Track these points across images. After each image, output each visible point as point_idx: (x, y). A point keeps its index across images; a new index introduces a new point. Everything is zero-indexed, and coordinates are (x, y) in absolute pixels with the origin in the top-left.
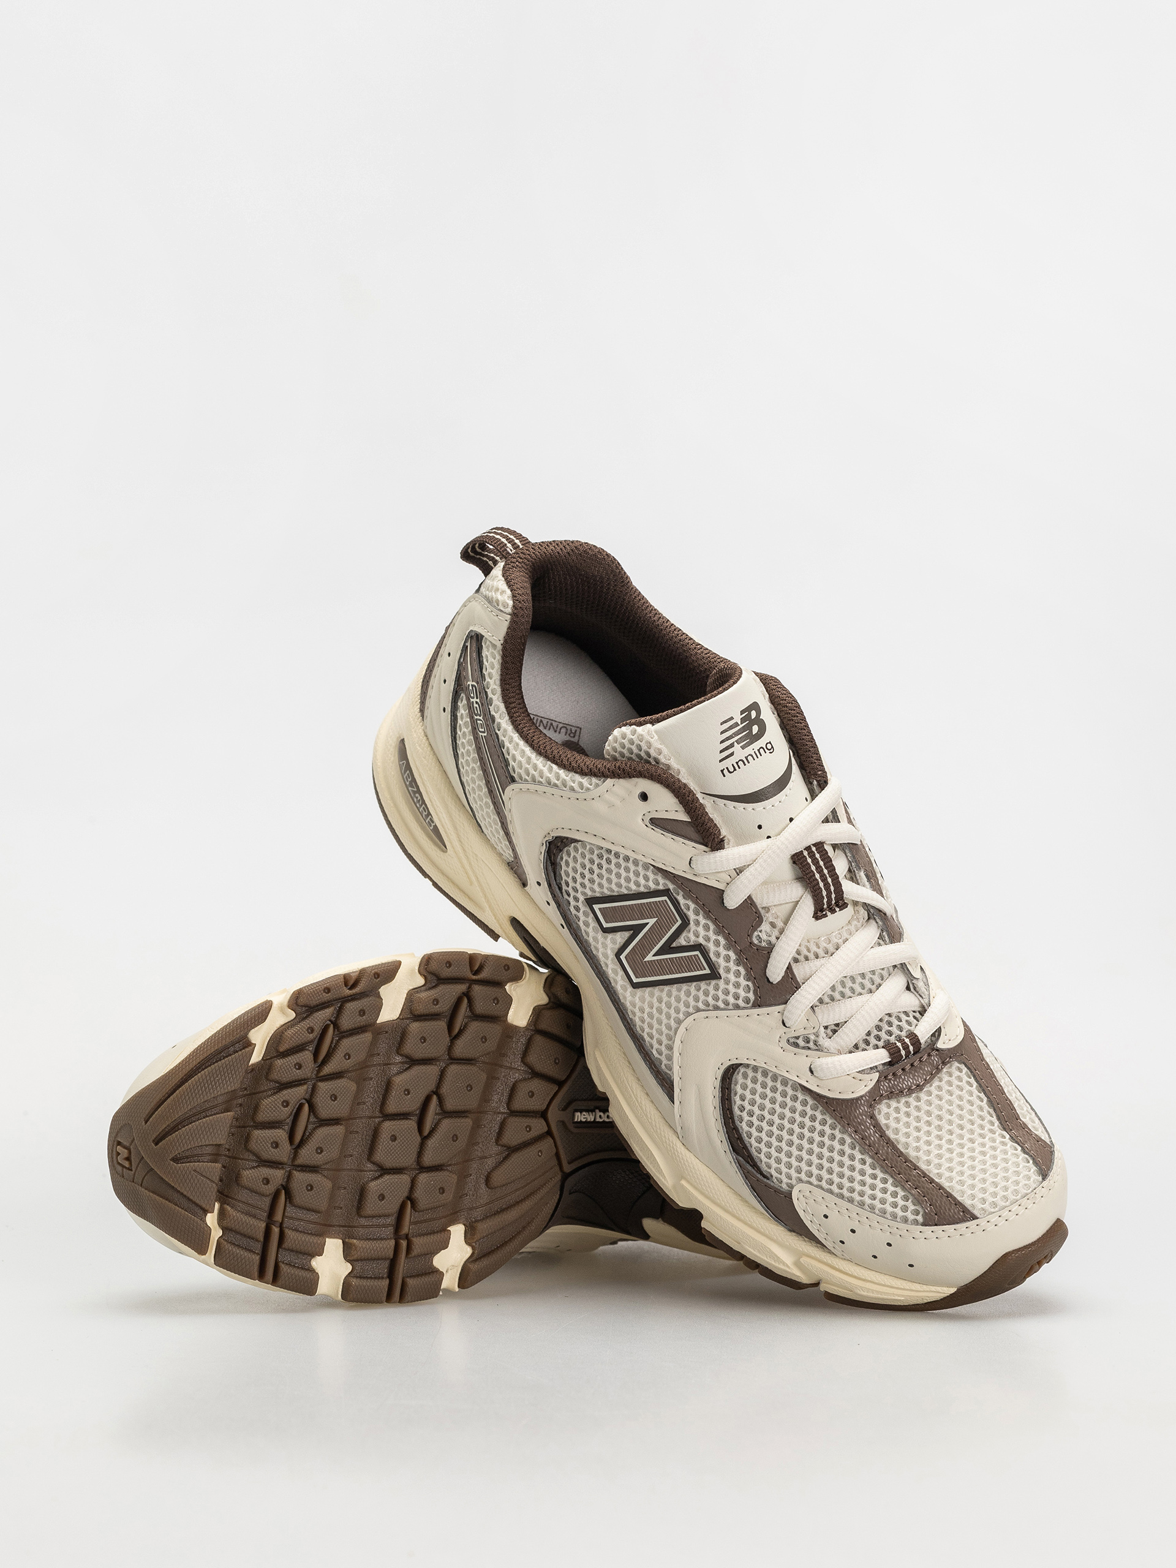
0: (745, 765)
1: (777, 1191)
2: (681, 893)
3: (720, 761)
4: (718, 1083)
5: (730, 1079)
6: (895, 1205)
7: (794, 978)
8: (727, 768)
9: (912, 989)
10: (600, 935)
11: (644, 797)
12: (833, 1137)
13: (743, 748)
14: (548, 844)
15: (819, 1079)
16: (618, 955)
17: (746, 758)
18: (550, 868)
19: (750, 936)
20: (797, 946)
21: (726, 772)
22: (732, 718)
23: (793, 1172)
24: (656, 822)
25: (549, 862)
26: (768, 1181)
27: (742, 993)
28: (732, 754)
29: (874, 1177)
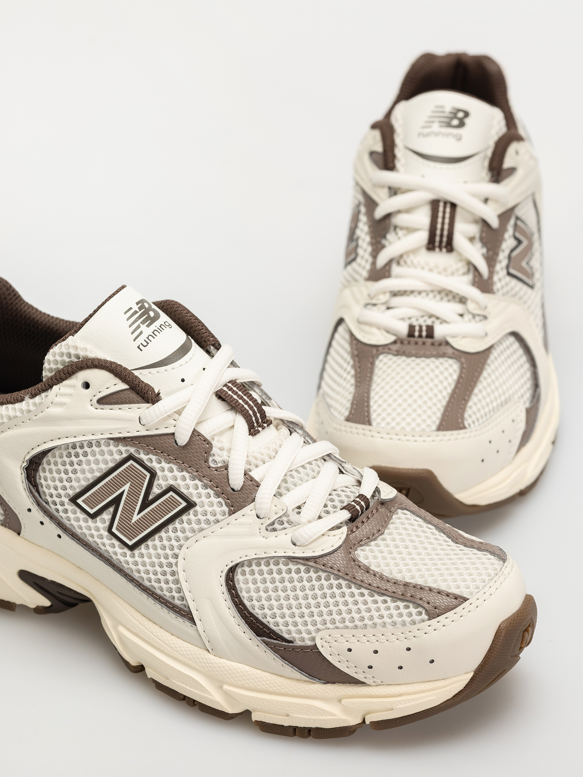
0: (154, 338)
1: (303, 648)
2: (141, 451)
3: (134, 340)
4: (224, 589)
5: (233, 581)
6: (401, 615)
7: (252, 479)
8: (141, 344)
9: (344, 472)
10: (90, 522)
11: (87, 386)
12: (331, 587)
13: (148, 326)
14: (25, 470)
15: (303, 546)
16: (110, 530)
17: (153, 333)
18: (33, 490)
19: (206, 461)
20: (245, 459)
21: (141, 347)
22: (131, 309)
23: (310, 627)
24: (102, 401)
25: (31, 487)
26: (293, 644)
27: (218, 509)
28: (141, 333)
29: (376, 602)
